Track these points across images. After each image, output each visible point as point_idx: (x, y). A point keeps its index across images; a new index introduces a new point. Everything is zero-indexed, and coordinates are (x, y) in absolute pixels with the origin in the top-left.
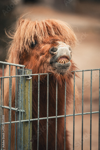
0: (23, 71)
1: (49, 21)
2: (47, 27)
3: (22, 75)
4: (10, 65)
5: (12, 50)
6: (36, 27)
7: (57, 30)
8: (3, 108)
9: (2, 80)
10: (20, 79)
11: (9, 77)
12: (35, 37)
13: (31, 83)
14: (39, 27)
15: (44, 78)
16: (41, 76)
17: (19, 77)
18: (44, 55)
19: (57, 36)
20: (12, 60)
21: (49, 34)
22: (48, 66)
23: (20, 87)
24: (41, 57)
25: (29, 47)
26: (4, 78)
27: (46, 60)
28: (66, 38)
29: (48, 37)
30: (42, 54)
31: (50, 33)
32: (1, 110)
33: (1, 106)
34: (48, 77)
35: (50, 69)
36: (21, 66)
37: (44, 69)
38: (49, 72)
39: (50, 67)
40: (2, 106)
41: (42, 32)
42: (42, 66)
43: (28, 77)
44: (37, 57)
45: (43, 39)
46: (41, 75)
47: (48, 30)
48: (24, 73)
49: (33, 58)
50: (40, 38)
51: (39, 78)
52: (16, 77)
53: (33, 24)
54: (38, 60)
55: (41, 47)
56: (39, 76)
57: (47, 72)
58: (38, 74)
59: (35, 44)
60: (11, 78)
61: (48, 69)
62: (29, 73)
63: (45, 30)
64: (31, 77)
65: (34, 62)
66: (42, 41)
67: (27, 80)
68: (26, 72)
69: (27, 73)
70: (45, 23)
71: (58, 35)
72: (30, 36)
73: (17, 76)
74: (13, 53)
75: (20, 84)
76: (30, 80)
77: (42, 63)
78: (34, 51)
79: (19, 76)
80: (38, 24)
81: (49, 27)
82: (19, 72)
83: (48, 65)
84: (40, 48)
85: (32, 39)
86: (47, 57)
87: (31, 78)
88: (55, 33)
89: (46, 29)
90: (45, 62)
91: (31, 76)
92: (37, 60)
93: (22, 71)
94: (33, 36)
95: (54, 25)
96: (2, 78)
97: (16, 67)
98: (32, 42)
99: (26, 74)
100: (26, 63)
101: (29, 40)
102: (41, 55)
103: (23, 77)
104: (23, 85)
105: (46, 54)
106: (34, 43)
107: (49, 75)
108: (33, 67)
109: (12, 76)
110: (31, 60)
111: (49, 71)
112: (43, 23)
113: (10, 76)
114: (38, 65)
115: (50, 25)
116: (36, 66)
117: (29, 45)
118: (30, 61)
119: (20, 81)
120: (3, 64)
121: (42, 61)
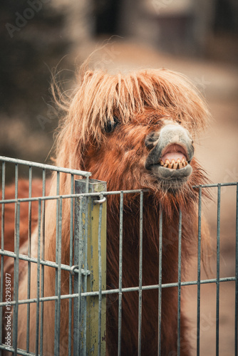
0: (87, 186)
1: (145, 75)
2: (141, 88)
3: (83, 194)
4: (58, 172)
6: (117, 89)
7: (163, 94)
8: (43, 265)
9: (40, 203)
10: (80, 201)
11: (57, 199)
12: (116, 110)
13: (104, 210)
14: (123, 89)
15: (132, 200)
16: (126, 196)
17: (78, 198)
18: (132, 148)
19: (163, 108)
21: (145, 103)
22: (141, 174)
23: (80, 219)
24: (127, 154)
26: (45, 200)
27: (139, 161)
28: (182, 113)
29: (143, 110)
30: (130, 146)
31: (147, 101)
32: (38, 270)
33: (39, 260)
34: (141, 198)
35: (145, 180)
36: (84, 173)
37: (134, 181)
39: (147, 177)
40: (42, 262)
41: (129, 98)
42: (129, 173)
43: (98, 198)
45: (132, 113)
46: (127, 194)
47: (143, 95)
48: (90, 189)
49: (109, 156)
50: (126, 112)
51: (122, 200)
52: (71, 197)
53: (112, 82)
54: (120, 160)
56: (122, 196)
57: (140, 187)
58: (119, 192)
59: (115, 125)
60: (61, 202)
61: (143, 179)
62: (100, 190)
63: (138, 95)
64: (105, 199)
66: (130, 119)
67: (95, 204)
68: (94, 188)
69: (96, 190)
70: (138, 79)
71: (166, 105)
72: (104, 108)
73: (74, 195)
75: (80, 212)
76: (101, 204)
77: (129, 167)
78: (111, 140)
79: (78, 195)
80: (122, 81)
81: (146, 88)
82: (78, 188)
83: (142, 171)
84: (124, 134)
85: (109, 113)
86: (140, 154)
87: (103, 200)
88: (160, 102)
89: (139, 93)
90: (136, 165)
91: (105, 196)
92: (117, 161)
93: (84, 185)
94: (110, 108)
95: (156, 85)
96: (40, 200)
97: (72, 175)
99: (94, 192)
100: (94, 166)
101: (101, 116)
102: (126, 150)
103: (87, 197)
104: (86, 215)
106: (112, 122)
108: (109, 174)
109: (63, 196)
110: (105, 159)
111: (143, 185)
112: (133, 80)
113: (58, 196)
114: (120, 172)
115: (148, 84)
116: (115, 173)
117: (100, 126)
118: (102, 161)
119: (81, 207)
120: (44, 169)
121: (128, 163)
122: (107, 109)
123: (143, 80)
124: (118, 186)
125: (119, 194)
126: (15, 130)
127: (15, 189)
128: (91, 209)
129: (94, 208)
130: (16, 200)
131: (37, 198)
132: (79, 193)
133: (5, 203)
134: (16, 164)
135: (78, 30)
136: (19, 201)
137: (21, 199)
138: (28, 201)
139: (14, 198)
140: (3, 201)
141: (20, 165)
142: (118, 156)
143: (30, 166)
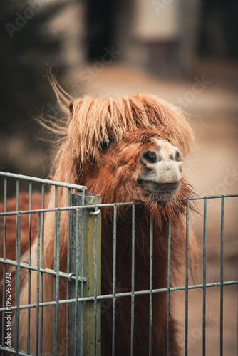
0: (83, 199)
1: (137, 97)
2: (133, 109)
3: (80, 207)
4: (56, 186)
5: (62, 155)
8: (42, 273)
9: (40, 215)
10: (77, 214)
11: (55, 211)
12: (110, 130)
13: (99, 221)
14: (115, 110)
15: (124, 212)
16: (120, 209)
17: (74, 210)
18: (126, 164)
19: (154, 127)
20: (62, 177)
21: (137, 123)
22: (133, 188)
23: (77, 230)
24: (120, 169)
25: (99, 149)
26: (44, 212)
27: (131, 176)
29: (136, 128)
30: (123, 163)
31: (138, 121)
32: (38, 277)
33: (38, 268)
34: (133, 210)
35: (137, 193)
36: (80, 187)
37: (126, 194)
38: (136, 201)
39: (139, 190)
40: (41, 269)
41: (122, 118)
42: (122, 187)
43: (93, 210)
44: (113, 169)
45: (125, 132)
46: (120, 206)
47: (135, 115)
48: (86, 202)
50: (120, 131)
51: (115, 212)
52: (68, 209)
54: (114, 176)
55: (120, 149)
56: (115, 208)
57: (132, 200)
58: (113, 204)
60: (58, 213)
61: (135, 192)
62: (95, 202)
63: (130, 115)
64: (99, 211)
65: (107, 179)
66: (123, 137)
67: (91, 216)
68: (90, 200)
69: (91, 202)
70: (130, 101)
71: (156, 124)
72: (99, 129)
73: (71, 207)
74: (63, 163)
75: (77, 223)
76: (96, 215)
77: (122, 181)
79: (75, 207)
80: (114, 103)
81: (138, 109)
82: (74, 201)
83: (134, 184)
84: (118, 151)
85: (104, 133)
86: (133, 168)
87: (98, 212)
88: (151, 122)
89: (131, 114)
90: (129, 179)
91: (99, 208)
92: (112, 176)
93: (80, 198)
95: (148, 106)
96: (40, 212)
97: (69, 189)
98: (104, 139)
99: (90, 204)
100: (90, 182)
101: (97, 136)
102: (120, 166)
103: (83, 209)
104: (82, 226)
105: (130, 163)
106: (108, 141)
107: (136, 205)
108: (104, 188)
109: (61, 208)
110: (100, 175)
111: (135, 197)
112: (124, 101)
113: (56, 209)
114: (114, 186)
115: (140, 105)
116: (109, 187)
118: (97, 177)
119: (77, 219)
120: (43, 183)
121: (121, 177)
122: (101, 128)
123: (135, 101)
124: (112, 199)
125: (113, 207)
126: (15, 148)
127: (16, 202)
128: (87, 221)
129: (90, 220)
130: (17, 212)
131: (37, 211)
132: (76, 205)
133: (6, 215)
134: (17, 179)
135: (73, 54)
136: (20, 213)
137: (22, 212)
138: (28, 213)
139: (15, 210)
140: (5, 213)
141: (21, 180)
142: (112, 172)
143: (30, 181)
